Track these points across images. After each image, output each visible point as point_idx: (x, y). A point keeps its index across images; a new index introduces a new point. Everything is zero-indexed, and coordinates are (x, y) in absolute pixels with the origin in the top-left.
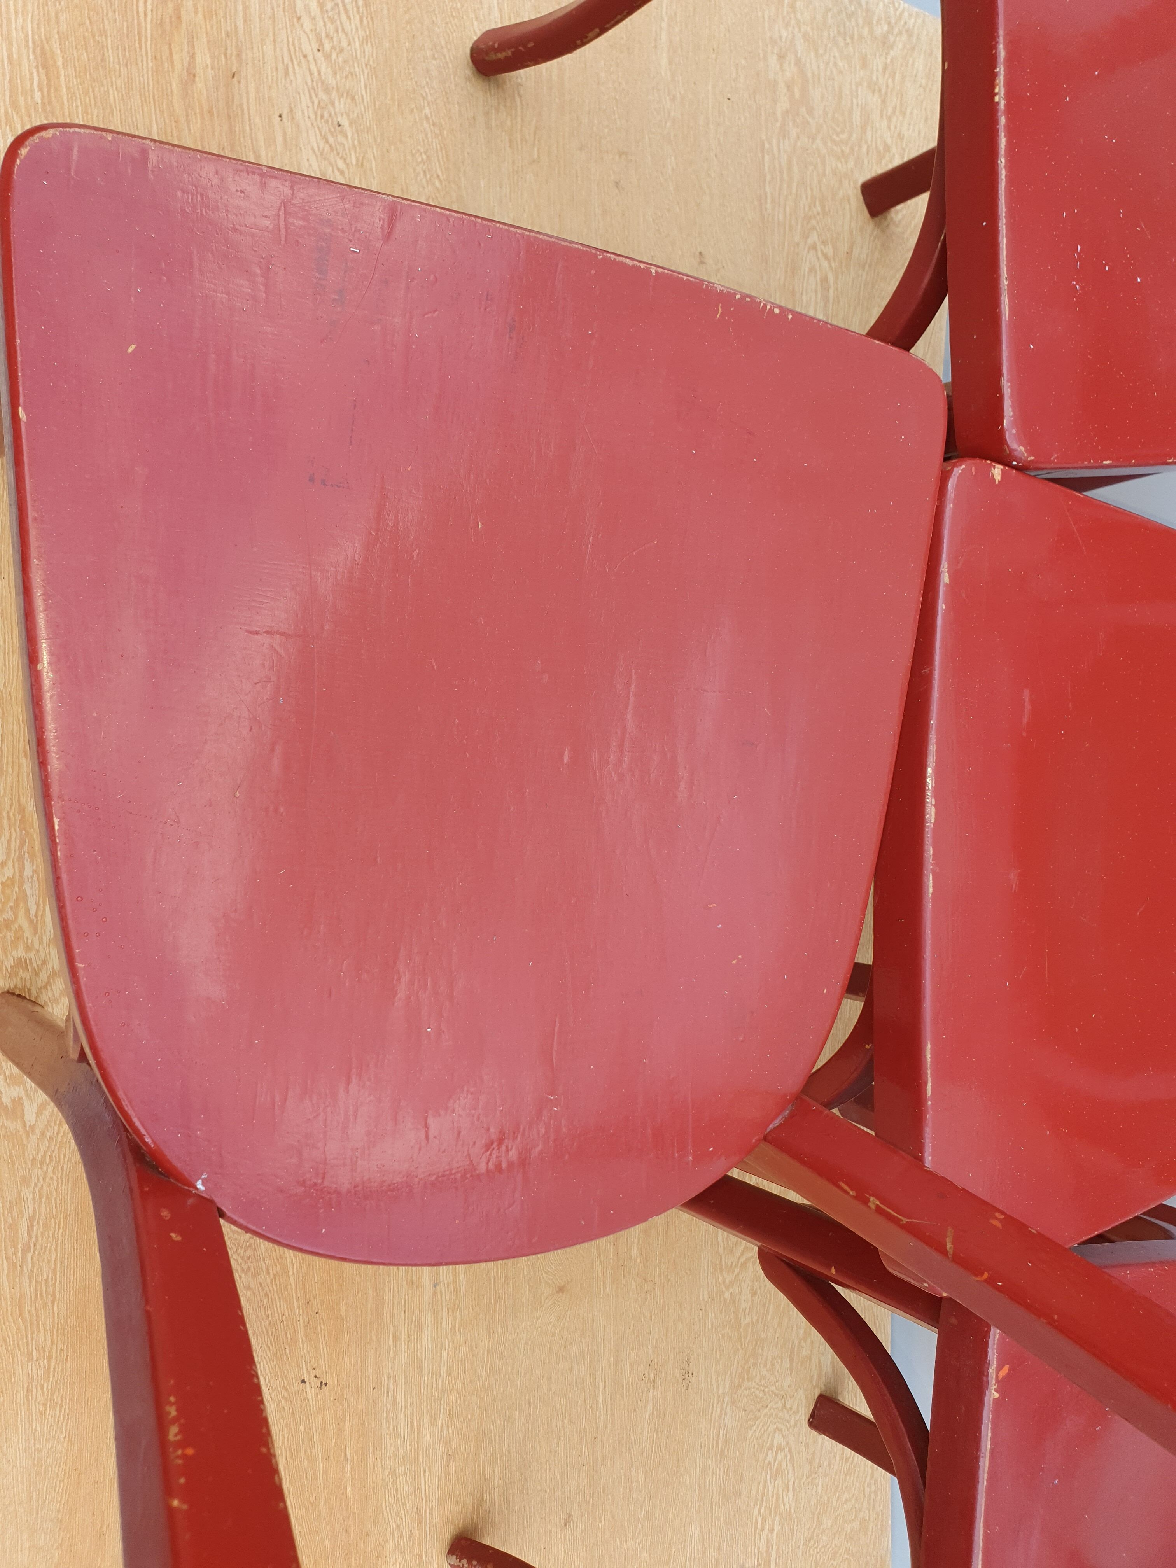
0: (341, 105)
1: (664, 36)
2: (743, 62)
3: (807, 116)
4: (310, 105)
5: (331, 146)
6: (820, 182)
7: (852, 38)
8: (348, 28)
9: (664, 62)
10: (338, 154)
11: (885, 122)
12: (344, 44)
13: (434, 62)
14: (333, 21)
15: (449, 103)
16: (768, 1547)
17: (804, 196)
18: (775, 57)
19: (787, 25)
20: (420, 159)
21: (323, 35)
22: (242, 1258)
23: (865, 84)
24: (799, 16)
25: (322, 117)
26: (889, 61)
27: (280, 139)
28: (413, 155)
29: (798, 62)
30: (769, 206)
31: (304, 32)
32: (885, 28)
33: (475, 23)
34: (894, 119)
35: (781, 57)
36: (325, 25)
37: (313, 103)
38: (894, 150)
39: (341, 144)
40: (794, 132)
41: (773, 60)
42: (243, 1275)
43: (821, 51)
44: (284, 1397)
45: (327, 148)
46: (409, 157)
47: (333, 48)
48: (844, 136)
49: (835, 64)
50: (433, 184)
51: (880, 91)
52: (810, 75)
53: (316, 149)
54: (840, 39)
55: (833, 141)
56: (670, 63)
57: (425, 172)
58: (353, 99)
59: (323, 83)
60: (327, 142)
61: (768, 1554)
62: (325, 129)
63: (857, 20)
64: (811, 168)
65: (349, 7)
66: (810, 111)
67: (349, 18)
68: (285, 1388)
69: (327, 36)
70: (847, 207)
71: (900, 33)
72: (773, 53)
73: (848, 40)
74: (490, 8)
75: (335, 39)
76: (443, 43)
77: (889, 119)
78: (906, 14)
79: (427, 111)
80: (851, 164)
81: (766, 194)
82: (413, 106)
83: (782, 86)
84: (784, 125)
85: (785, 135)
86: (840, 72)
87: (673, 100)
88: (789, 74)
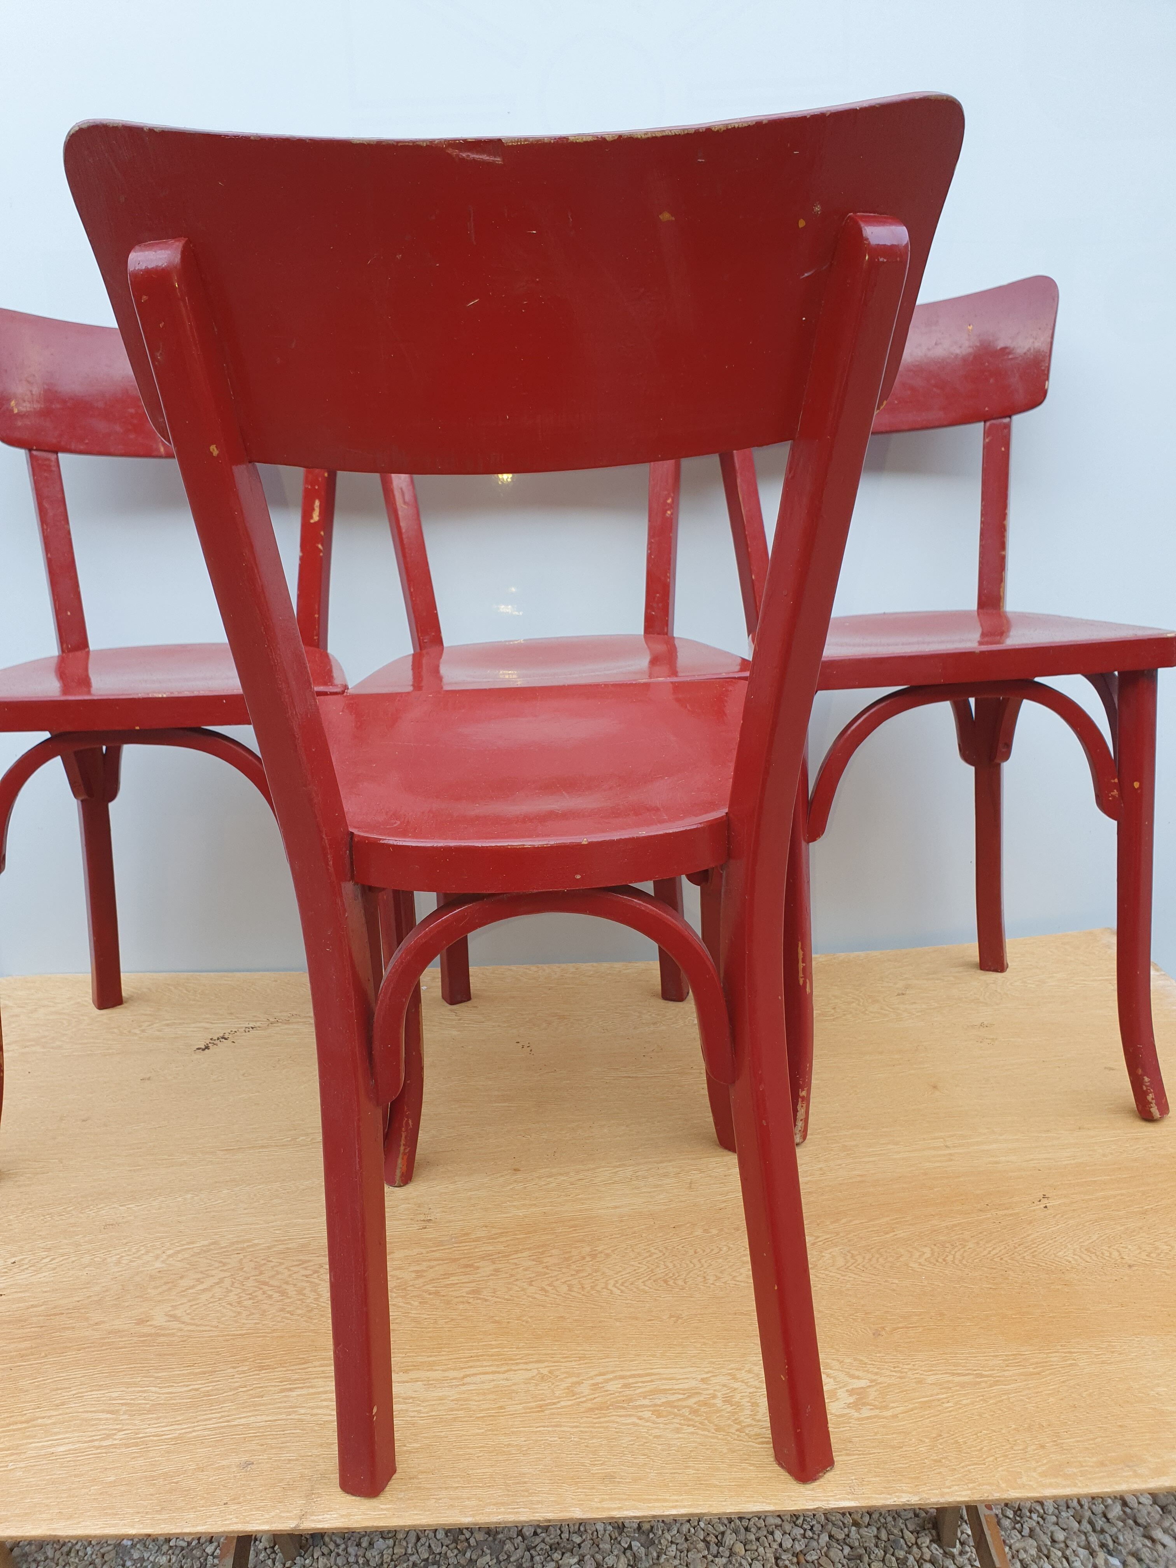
3: (49, 1038)
5: (30, 1267)
6: (96, 1030)
10: (37, 1262)
20: (50, 1219)
22: (953, 1249)
27: (20, 1295)
28: (46, 1222)
30: (110, 1051)
38: (79, 1000)
39: (30, 1261)
40: (58, 1043)
42: (968, 1247)
44: (1062, 1216)
45: (33, 1268)
46: (46, 1224)
48: (65, 1022)
49: (14, 1028)
50: (71, 1210)
53: (32, 1274)
55: (67, 1026)
57: (60, 1216)
60: (27, 1269)
62: (16, 1270)
64: (86, 1034)
66: (44, 1037)
68: (1054, 1217)
70: (114, 1015)
79: (11, 1217)
81: (101, 1053)
83: (24, 1050)
84: (52, 1048)
85: (60, 1047)
86: (19, 1026)
87: (25, 1098)
88: (17, 1048)
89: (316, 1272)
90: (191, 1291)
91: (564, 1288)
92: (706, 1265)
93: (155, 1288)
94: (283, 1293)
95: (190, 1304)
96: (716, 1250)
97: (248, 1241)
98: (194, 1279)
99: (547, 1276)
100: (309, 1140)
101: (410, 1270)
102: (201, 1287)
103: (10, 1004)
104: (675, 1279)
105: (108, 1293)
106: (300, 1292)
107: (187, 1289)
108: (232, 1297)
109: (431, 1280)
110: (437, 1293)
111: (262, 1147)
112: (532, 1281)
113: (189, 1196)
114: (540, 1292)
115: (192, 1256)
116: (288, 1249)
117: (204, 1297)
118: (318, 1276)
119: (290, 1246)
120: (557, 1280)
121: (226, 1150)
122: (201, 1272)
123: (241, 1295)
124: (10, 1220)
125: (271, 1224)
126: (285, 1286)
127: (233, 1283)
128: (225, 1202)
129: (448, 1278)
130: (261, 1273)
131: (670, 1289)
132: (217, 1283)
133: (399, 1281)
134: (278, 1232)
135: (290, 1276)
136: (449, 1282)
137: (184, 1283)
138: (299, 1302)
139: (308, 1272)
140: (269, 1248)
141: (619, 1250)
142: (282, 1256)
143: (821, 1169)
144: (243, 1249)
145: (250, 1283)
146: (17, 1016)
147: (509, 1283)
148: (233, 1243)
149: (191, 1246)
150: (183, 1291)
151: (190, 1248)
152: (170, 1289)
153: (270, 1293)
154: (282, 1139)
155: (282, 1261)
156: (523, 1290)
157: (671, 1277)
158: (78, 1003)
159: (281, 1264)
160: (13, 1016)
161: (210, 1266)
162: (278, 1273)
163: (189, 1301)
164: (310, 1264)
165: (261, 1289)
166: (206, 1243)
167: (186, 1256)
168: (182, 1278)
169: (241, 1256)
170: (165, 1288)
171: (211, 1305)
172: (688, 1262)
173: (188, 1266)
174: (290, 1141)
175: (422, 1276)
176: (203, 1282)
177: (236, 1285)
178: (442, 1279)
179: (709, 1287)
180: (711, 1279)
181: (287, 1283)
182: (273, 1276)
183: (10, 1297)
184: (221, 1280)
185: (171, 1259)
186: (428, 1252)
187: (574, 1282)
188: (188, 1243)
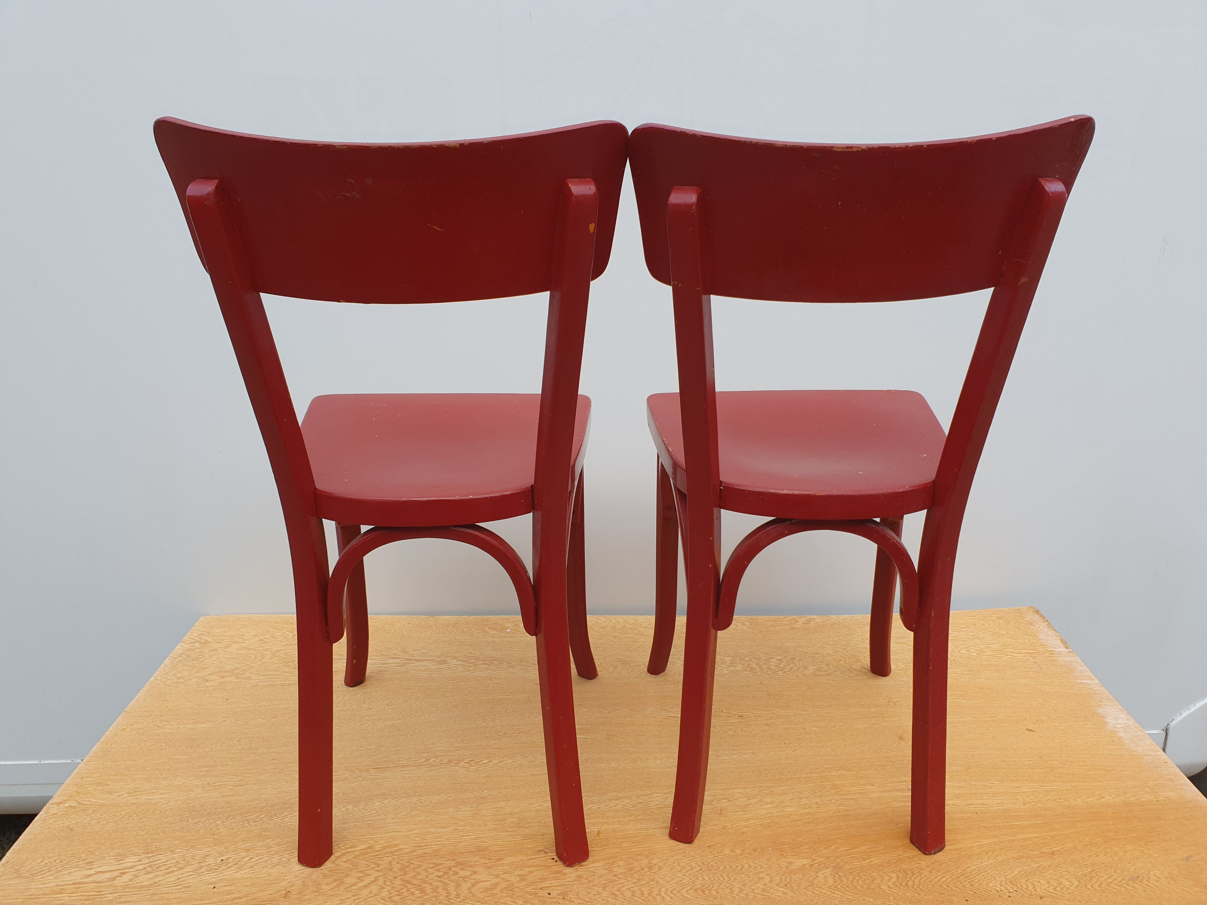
0: (210, 861)
1: (190, 726)
2: (207, 695)
3: (241, 669)
4: (208, 875)
5: (234, 864)
6: (276, 664)
7: (201, 655)
8: (165, 860)
9: (203, 725)
10: (239, 861)
11: (247, 641)
12: (174, 861)
13: (190, 821)
14: (158, 868)
15: (215, 813)
16: (1022, 653)
17: (283, 669)
18: (206, 683)
19: (190, 679)
20: (247, 824)
21: (167, 871)
23: (226, 649)
24: (186, 675)
25: (216, 869)
26: (215, 642)
27: (228, 888)
28: (245, 827)
29: (210, 674)
30: (288, 682)
31: (163, 880)
32: (197, 643)
33: (169, 804)
34: (246, 638)
35: (207, 681)
36: (161, 871)
37: (207, 874)
38: (262, 638)
39: (234, 860)
40: (247, 674)
41: (207, 684)
43: (206, 666)
45: (236, 866)
46: (245, 829)
47: (175, 866)
48: (252, 656)
49: (214, 661)
50: (262, 818)
51: (229, 644)
52: (218, 670)
53: (236, 871)
54: (200, 659)
55: (254, 660)
56: (204, 723)
57: (255, 822)
58: (207, 856)
59: (196, 870)
61: (1025, 653)
63: (191, 654)
64: (268, 667)
65: (151, 860)
66: (237, 669)
67: (158, 860)
69: (167, 869)
70: (291, 653)
71: (200, 638)
72: (204, 684)
73: (201, 657)
74: (162, 798)
75: (169, 866)
76: (179, 817)
77: (245, 640)
78: (191, 637)
79: (219, 822)
80: (268, 653)
81: (280, 684)
82: (215, 829)
83: (222, 680)
84: (243, 679)
85: (249, 678)
86: (218, 659)
87: (225, 721)
88: (217, 678)
89: (446, 873)
90: (354, 887)
91: (628, 894)
92: (732, 879)
93: (328, 884)
94: (423, 891)
95: (354, 898)
96: (740, 867)
97: (396, 845)
98: (356, 878)
99: (616, 883)
100: (438, 761)
101: (515, 874)
102: (361, 884)
103: (210, 639)
104: (710, 890)
105: (293, 888)
106: (435, 890)
107: (351, 886)
108: (385, 893)
109: (531, 883)
110: (535, 894)
111: (403, 766)
112: (605, 887)
113: (350, 807)
114: (610, 896)
115: (355, 858)
116: (425, 853)
117: (365, 892)
118: (448, 878)
119: (426, 851)
120: (624, 886)
121: (377, 768)
122: (362, 872)
123: (391, 891)
124: (218, 825)
125: (412, 832)
126: (424, 885)
127: (385, 881)
128: (377, 812)
129: (544, 882)
130: (406, 874)
131: (706, 898)
132: (374, 881)
133: (507, 883)
134: (417, 839)
135: (427, 876)
136: (544, 886)
137: (349, 881)
138: (434, 899)
139: (440, 874)
140: (411, 852)
141: (668, 863)
142: (420, 859)
143: (817, 803)
144: (391, 853)
145: (398, 882)
146: (216, 650)
147: (588, 888)
148: (384, 848)
149: (353, 850)
150: (349, 888)
151: (353, 851)
152: (338, 885)
153: (413, 890)
154: (418, 760)
155: (421, 863)
156: (599, 894)
157: (707, 888)
158: (262, 640)
159: (420, 866)
160: (212, 651)
161: (368, 867)
162: (418, 874)
163: (353, 896)
164: (442, 867)
165: (406, 887)
166: (363, 847)
167: (350, 857)
168: (347, 876)
169: (390, 859)
170: (335, 884)
171: (369, 899)
172: (720, 876)
173: (351, 866)
174: (424, 762)
175: (524, 880)
176: (362, 881)
177: (388, 883)
178: (539, 882)
179: (735, 897)
180: (736, 891)
181: (425, 882)
182: (415, 876)
183: (221, 890)
184: (376, 879)
185: (339, 860)
186: (528, 860)
187: (636, 889)
188: (351, 847)
